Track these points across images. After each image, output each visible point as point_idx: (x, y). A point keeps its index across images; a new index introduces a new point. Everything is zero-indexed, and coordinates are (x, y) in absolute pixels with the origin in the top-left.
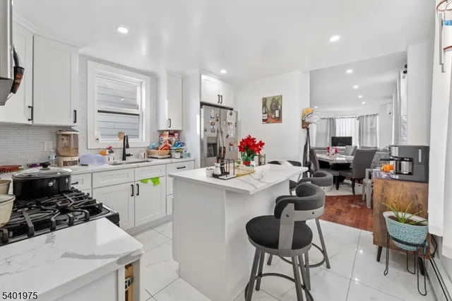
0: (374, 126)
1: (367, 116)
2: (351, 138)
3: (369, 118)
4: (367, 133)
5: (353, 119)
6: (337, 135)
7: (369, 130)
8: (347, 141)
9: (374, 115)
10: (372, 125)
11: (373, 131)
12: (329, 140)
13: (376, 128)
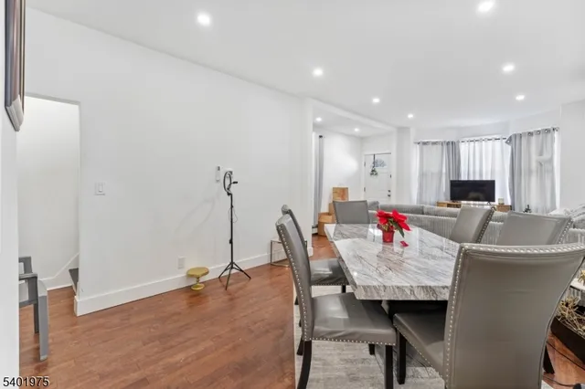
0: (546, 156)
1: (530, 134)
2: (492, 183)
3: (534, 138)
4: (530, 172)
5: (498, 143)
6: (464, 177)
7: (534, 165)
8: (483, 190)
9: (548, 131)
10: (541, 154)
11: (545, 167)
12: (445, 188)
13: (551, 161)
